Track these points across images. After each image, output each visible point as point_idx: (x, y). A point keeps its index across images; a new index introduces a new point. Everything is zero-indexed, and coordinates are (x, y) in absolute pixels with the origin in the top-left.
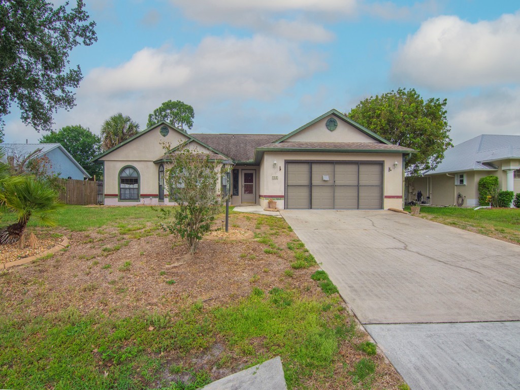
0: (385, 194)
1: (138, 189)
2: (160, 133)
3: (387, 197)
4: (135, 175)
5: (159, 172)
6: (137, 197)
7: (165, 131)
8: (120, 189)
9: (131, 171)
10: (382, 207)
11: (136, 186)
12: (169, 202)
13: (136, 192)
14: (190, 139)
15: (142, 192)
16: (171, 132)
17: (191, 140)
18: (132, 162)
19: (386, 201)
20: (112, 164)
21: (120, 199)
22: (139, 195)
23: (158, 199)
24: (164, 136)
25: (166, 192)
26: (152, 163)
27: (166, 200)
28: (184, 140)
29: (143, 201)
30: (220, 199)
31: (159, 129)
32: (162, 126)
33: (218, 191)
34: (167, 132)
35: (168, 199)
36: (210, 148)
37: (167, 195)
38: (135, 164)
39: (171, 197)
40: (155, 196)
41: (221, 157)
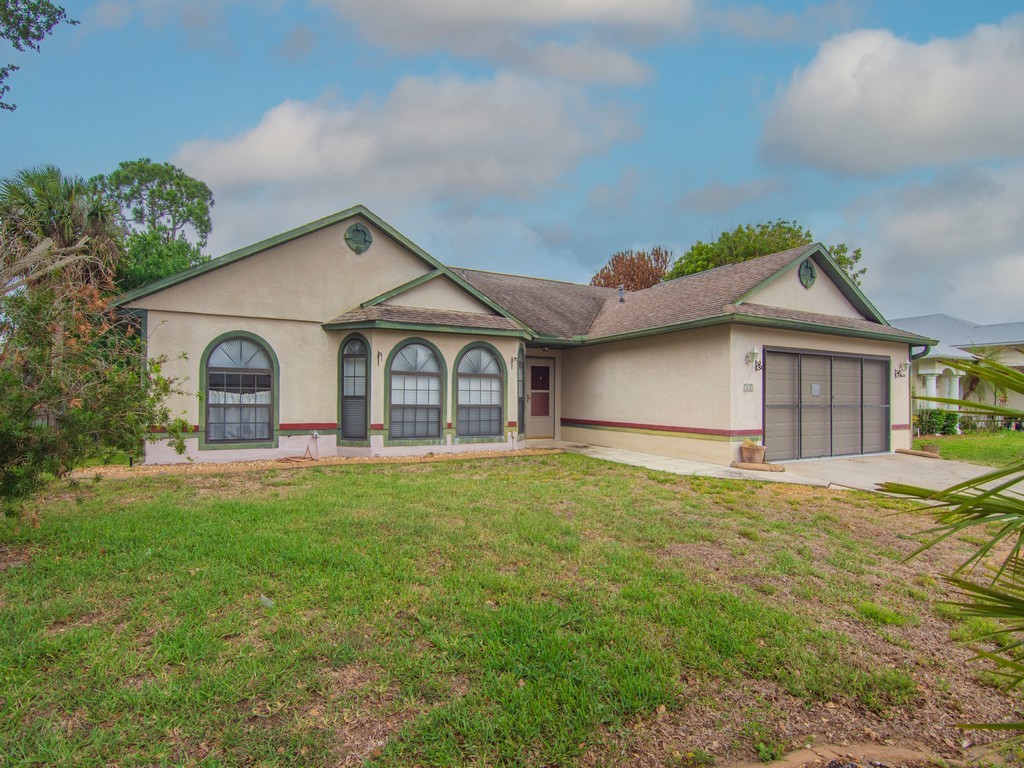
0: (892, 422)
1: (272, 408)
2: (344, 243)
3: (897, 427)
4: (260, 363)
5: (343, 359)
6: (270, 432)
7: (360, 238)
8: (207, 408)
9: (249, 349)
10: (887, 448)
11: (262, 397)
12: (385, 445)
13: (262, 416)
14: (433, 268)
15: (285, 416)
16: (377, 242)
17: (438, 273)
18: (254, 323)
19: (893, 434)
20: (176, 323)
21: (208, 441)
22: (276, 427)
23: (333, 438)
24: (358, 251)
25: (377, 415)
26: (318, 329)
27: (377, 440)
28: (415, 272)
29: (289, 446)
30: (515, 434)
31: (343, 230)
32: (353, 223)
33: (512, 414)
34: (368, 242)
35: (381, 438)
36: (485, 299)
37: (379, 427)
38: (261, 331)
39: (390, 430)
40: (325, 428)
41: (511, 323)
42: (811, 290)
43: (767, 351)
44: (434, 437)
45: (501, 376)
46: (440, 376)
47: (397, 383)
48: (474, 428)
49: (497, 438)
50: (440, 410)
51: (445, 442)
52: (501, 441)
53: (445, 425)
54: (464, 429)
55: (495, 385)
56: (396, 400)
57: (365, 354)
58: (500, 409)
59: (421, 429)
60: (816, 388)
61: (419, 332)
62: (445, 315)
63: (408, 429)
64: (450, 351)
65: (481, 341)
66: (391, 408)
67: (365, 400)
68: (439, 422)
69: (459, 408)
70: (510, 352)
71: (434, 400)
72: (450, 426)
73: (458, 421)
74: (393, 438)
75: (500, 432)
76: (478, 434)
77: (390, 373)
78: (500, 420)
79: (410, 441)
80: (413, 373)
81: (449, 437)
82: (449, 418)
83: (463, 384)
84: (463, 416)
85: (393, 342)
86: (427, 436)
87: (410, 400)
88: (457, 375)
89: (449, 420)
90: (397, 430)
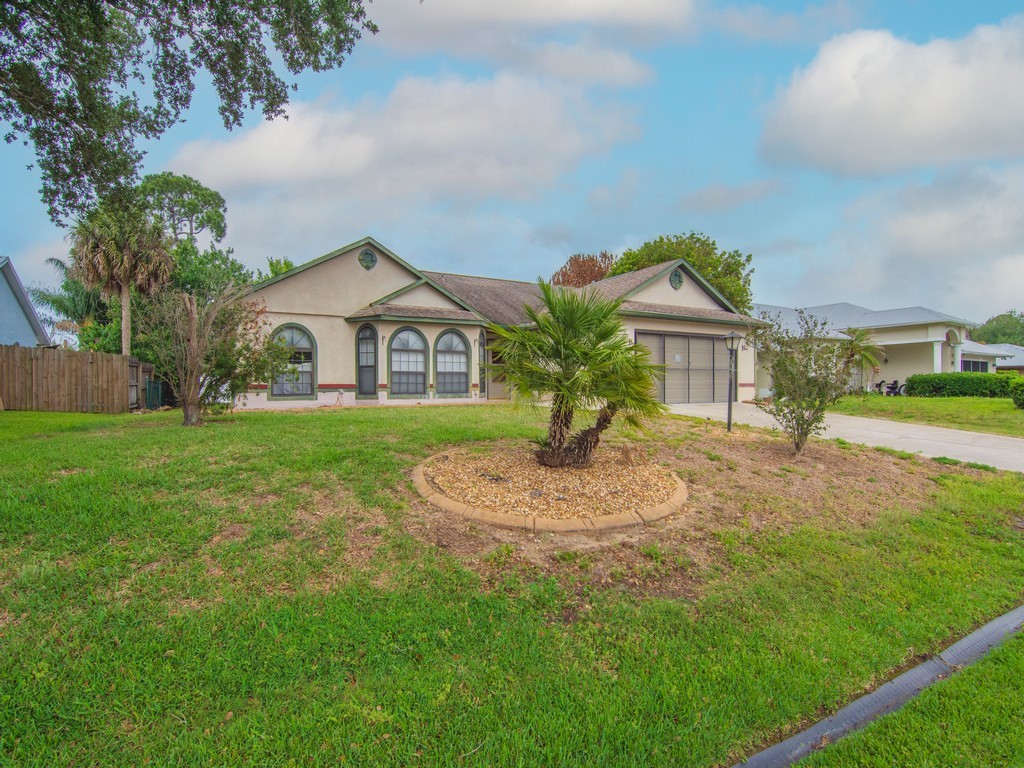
0: (739, 382)
1: (313, 374)
2: (358, 263)
3: (743, 385)
4: (304, 344)
5: (359, 341)
6: (313, 389)
7: (369, 258)
9: (297, 336)
10: (735, 399)
11: (306, 367)
12: (389, 398)
13: (306, 379)
14: (419, 278)
15: (321, 379)
16: (380, 261)
17: (423, 281)
18: (301, 317)
19: (740, 389)
21: (273, 395)
22: (316, 386)
23: (354, 394)
24: (368, 268)
25: (383, 378)
26: (342, 321)
27: (383, 395)
28: (408, 281)
29: (325, 399)
30: (478, 392)
31: (357, 254)
32: (364, 248)
33: (475, 378)
34: (374, 261)
35: (386, 393)
36: (455, 299)
37: (384, 386)
38: (305, 322)
39: (391, 388)
40: (348, 387)
41: (475, 316)
42: (679, 291)
43: (638, 333)
44: (420, 393)
45: (467, 353)
46: (425, 352)
47: (395, 357)
48: (448, 388)
49: (465, 395)
50: (424, 375)
51: (429, 397)
52: (467, 397)
53: (428, 386)
54: (441, 388)
55: (463, 359)
56: (395, 368)
57: (374, 338)
58: (467, 375)
59: (412, 388)
60: (678, 358)
61: (410, 322)
62: (427, 311)
63: (404, 388)
64: (431, 335)
65: (453, 328)
66: (392, 374)
67: (374, 368)
68: (424, 384)
69: (438, 374)
70: (473, 336)
71: (421, 369)
72: (431, 386)
73: (438, 383)
74: (393, 394)
75: (467, 391)
76: (452, 392)
77: (391, 351)
78: (467, 383)
79: (405, 396)
80: (406, 350)
81: (431, 394)
82: (431, 380)
83: (440, 358)
84: (441, 380)
85: (393, 329)
86: (416, 393)
87: (404, 369)
88: (437, 352)
89: (431, 383)
90: (396, 388)
